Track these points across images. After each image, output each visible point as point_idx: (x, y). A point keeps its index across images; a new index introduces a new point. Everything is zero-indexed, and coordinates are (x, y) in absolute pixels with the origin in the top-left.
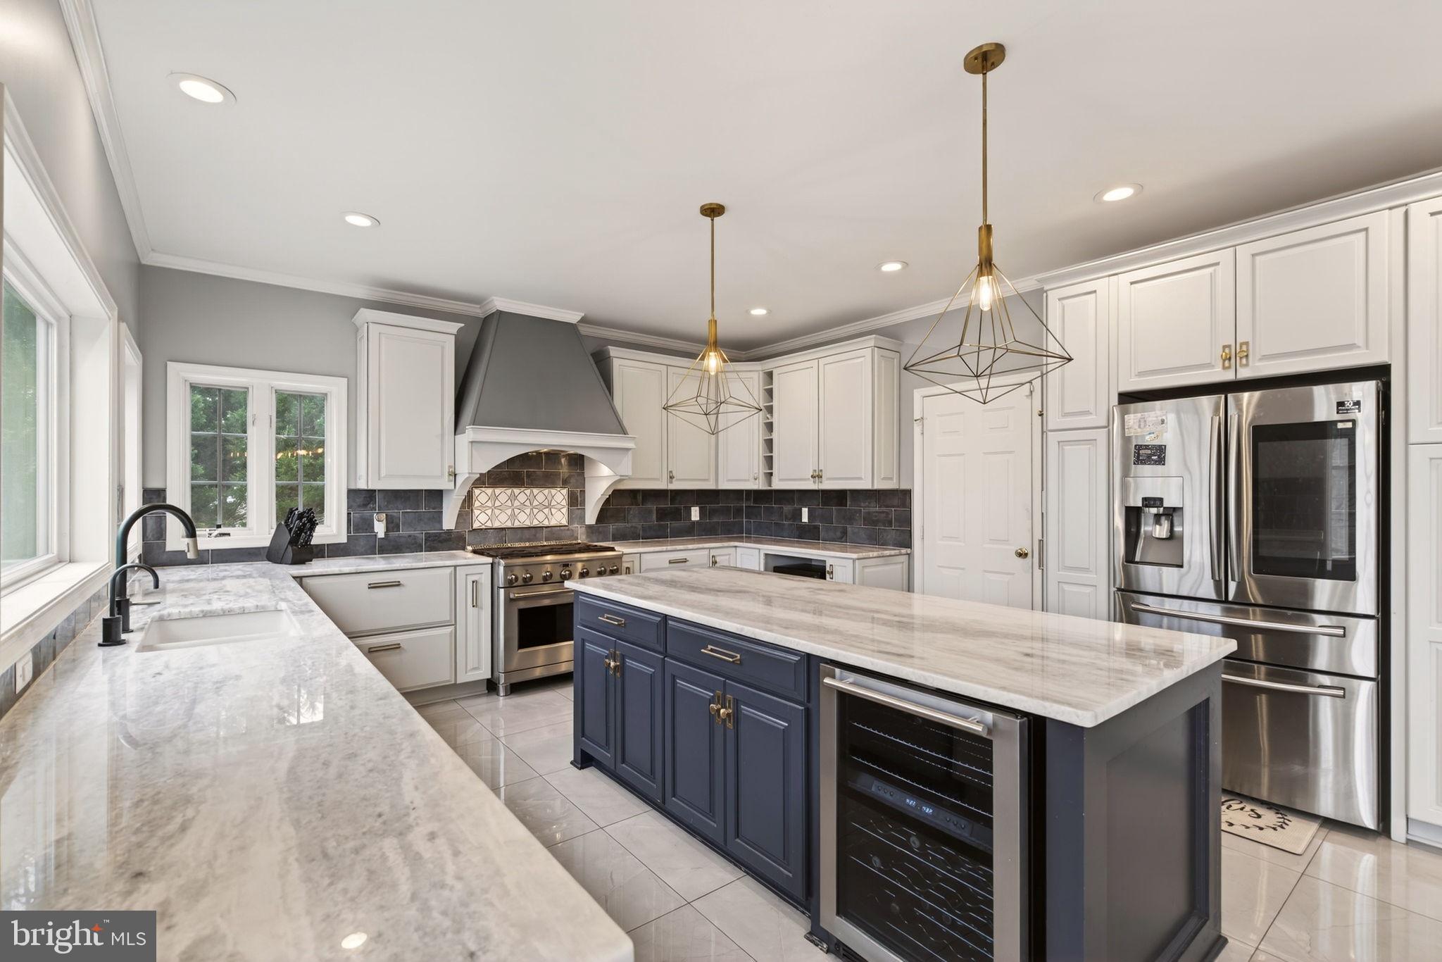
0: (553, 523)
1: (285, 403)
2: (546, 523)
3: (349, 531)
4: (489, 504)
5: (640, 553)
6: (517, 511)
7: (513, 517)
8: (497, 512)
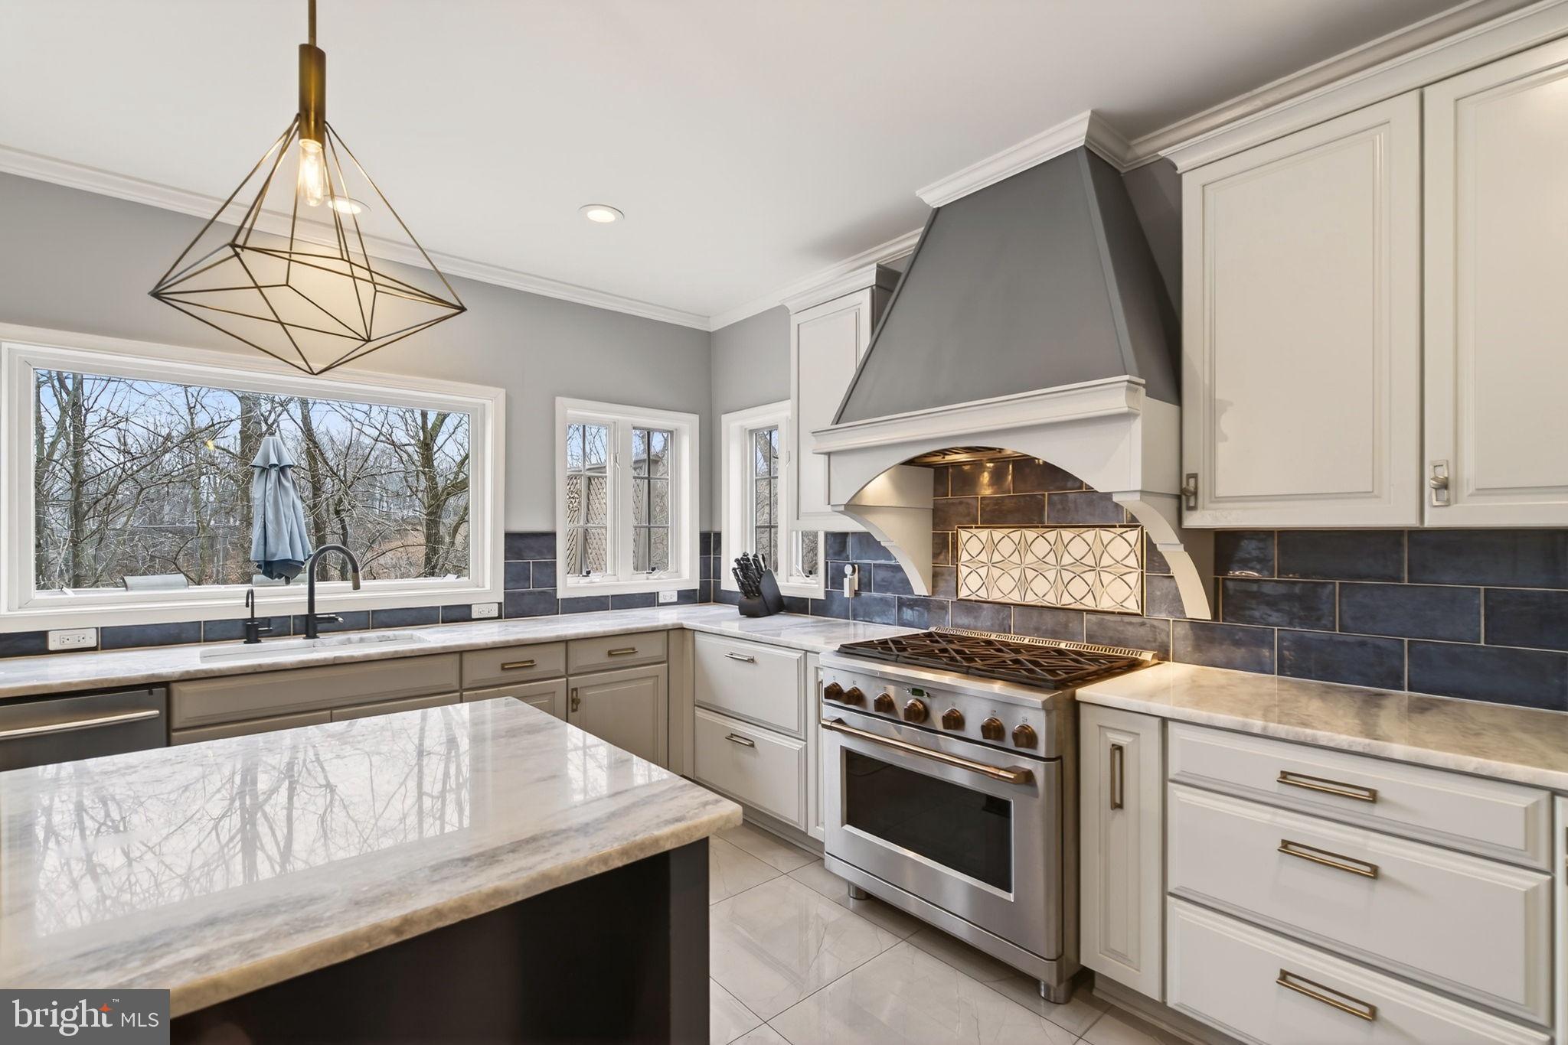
0: (1106, 604)
3: (827, 587)
4: (983, 557)
6: (1030, 574)
7: (1023, 584)
8: (996, 572)
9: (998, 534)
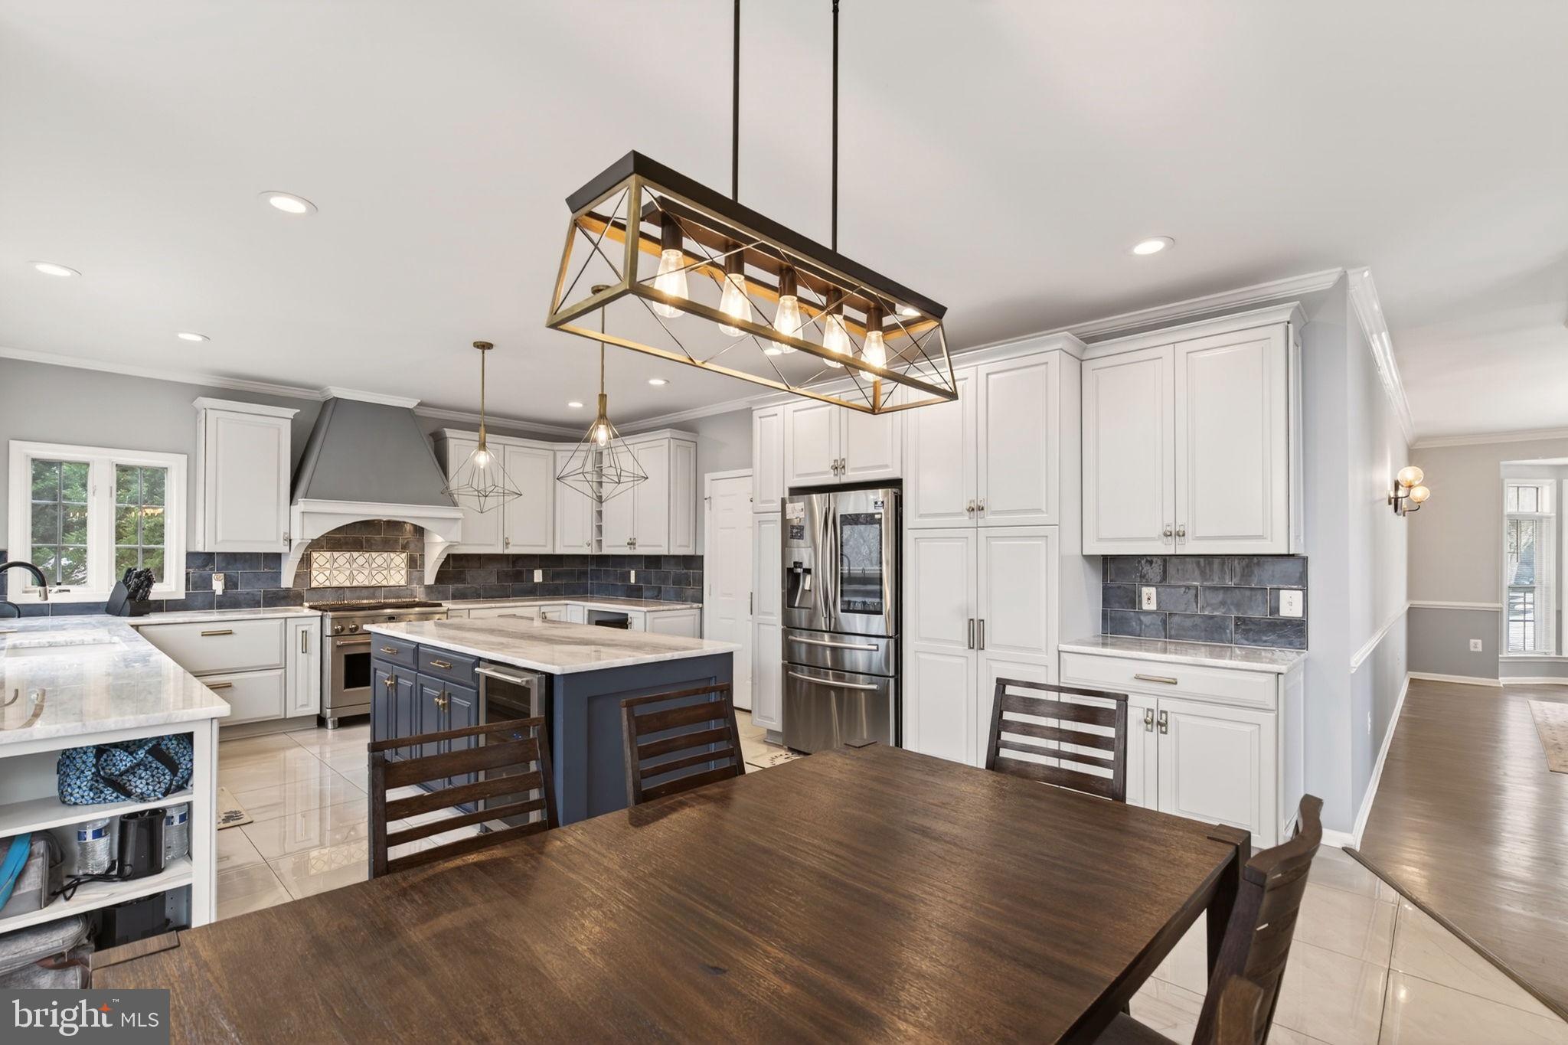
0: (392, 583)
1: (125, 474)
2: (385, 583)
3: (187, 588)
4: (327, 565)
6: (355, 573)
7: (352, 577)
8: (335, 573)
9: (336, 554)
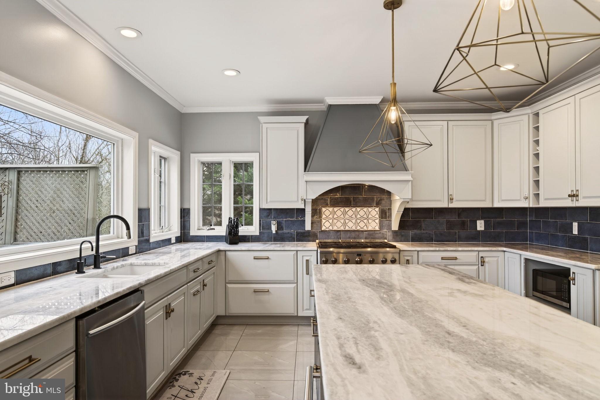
0: (370, 228)
1: (237, 166)
2: (365, 228)
3: (260, 230)
4: (331, 216)
5: (418, 251)
6: (347, 221)
7: (345, 224)
9: (336, 209)
